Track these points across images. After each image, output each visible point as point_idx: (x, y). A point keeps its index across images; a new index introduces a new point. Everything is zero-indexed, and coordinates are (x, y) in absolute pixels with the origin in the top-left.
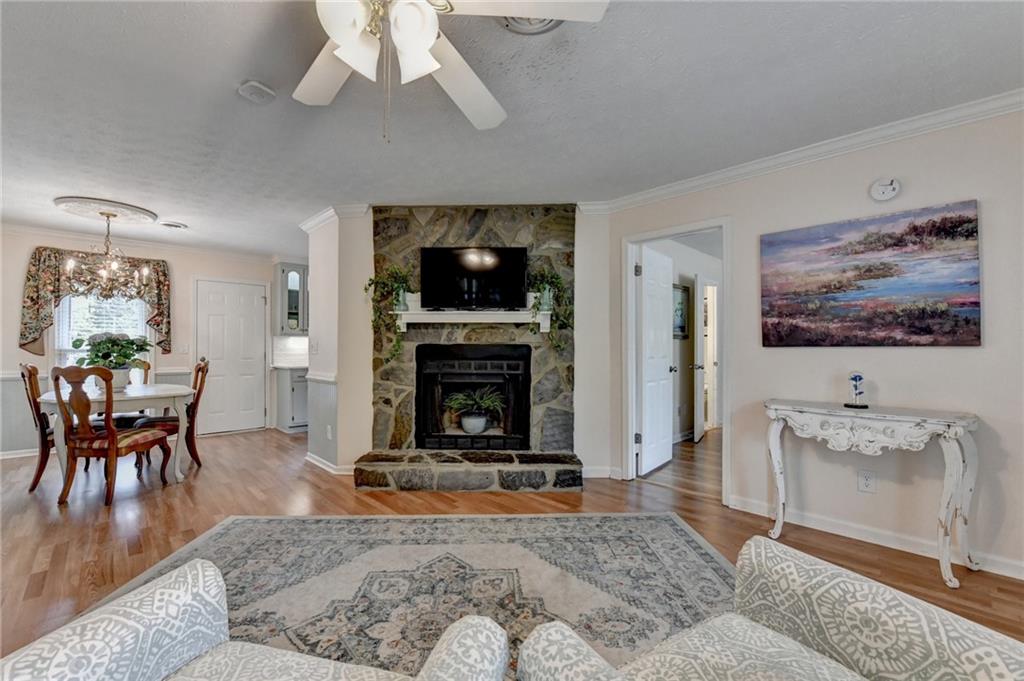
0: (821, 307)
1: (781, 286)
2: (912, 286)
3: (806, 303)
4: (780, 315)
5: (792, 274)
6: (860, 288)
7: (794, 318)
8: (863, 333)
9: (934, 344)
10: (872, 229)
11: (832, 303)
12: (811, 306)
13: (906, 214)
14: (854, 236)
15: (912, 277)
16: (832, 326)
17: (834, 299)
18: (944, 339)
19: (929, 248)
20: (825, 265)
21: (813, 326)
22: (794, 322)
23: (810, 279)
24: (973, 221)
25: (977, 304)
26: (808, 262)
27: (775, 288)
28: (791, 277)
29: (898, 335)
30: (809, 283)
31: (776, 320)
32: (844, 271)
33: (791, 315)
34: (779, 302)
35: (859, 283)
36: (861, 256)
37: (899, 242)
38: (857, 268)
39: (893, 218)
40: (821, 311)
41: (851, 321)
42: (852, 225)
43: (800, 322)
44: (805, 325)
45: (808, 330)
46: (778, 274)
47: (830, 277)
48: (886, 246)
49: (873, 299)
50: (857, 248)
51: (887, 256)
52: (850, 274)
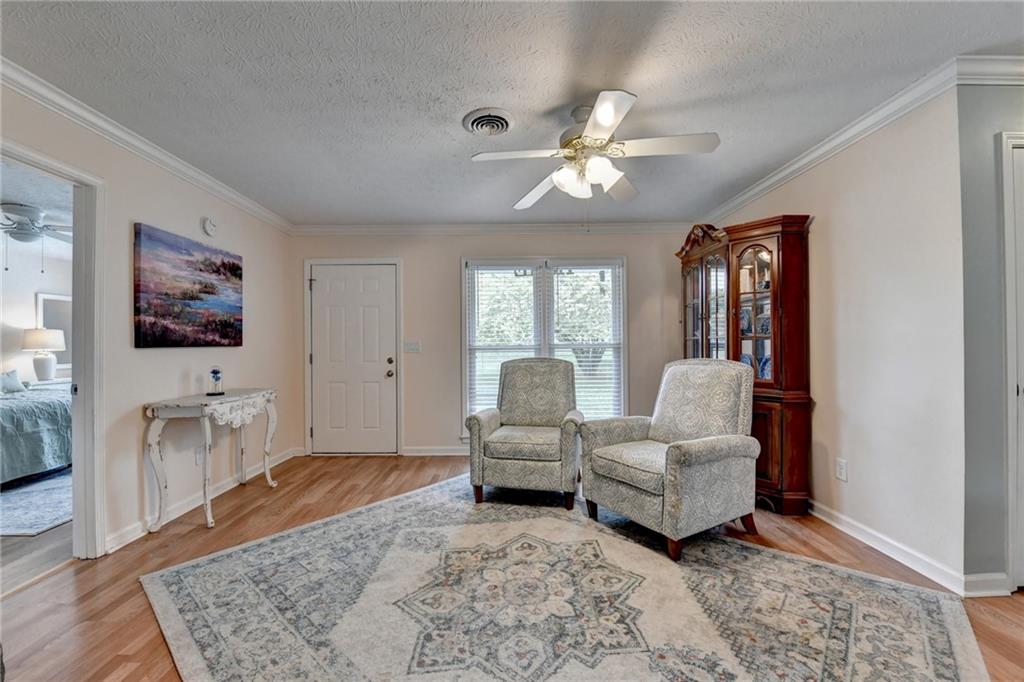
0: (181, 311)
1: (156, 284)
2: (221, 305)
3: (173, 305)
4: (156, 315)
5: (165, 275)
6: (201, 299)
7: (165, 319)
8: (202, 336)
9: (229, 345)
10: (208, 255)
11: (188, 309)
12: (176, 309)
13: (221, 252)
14: (198, 257)
15: (222, 298)
16: (189, 329)
17: (189, 306)
18: (232, 342)
19: (228, 280)
20: (183, 274)
21: (177, 328)
22: (165, 322)
23: (176, 284)
24: (241, 269)
25: (241, 320)
26: (174, 267)
27: (152, 286)
28: (164, 278)
29: (217, 339)
30: (175, 288)
31: (152, 319)
32: (194, 283)
33: (163, 316)
34: (155, 301)
35: (202, 295)
36: (202, 274)
37: (217, 271)
38: (200, 283)
39: (216, 252)
40: (182, 315)
41: (198, 326)
42: (199, 247)
43: (167, 322)
44: (172, 326)
45: (173, 332)
46: (154, 271)
47: (187, 286)
48: (214, 272)
49: (207, 309)
50: (202, 267)
51: (212, 278)
52: (197, 287)
